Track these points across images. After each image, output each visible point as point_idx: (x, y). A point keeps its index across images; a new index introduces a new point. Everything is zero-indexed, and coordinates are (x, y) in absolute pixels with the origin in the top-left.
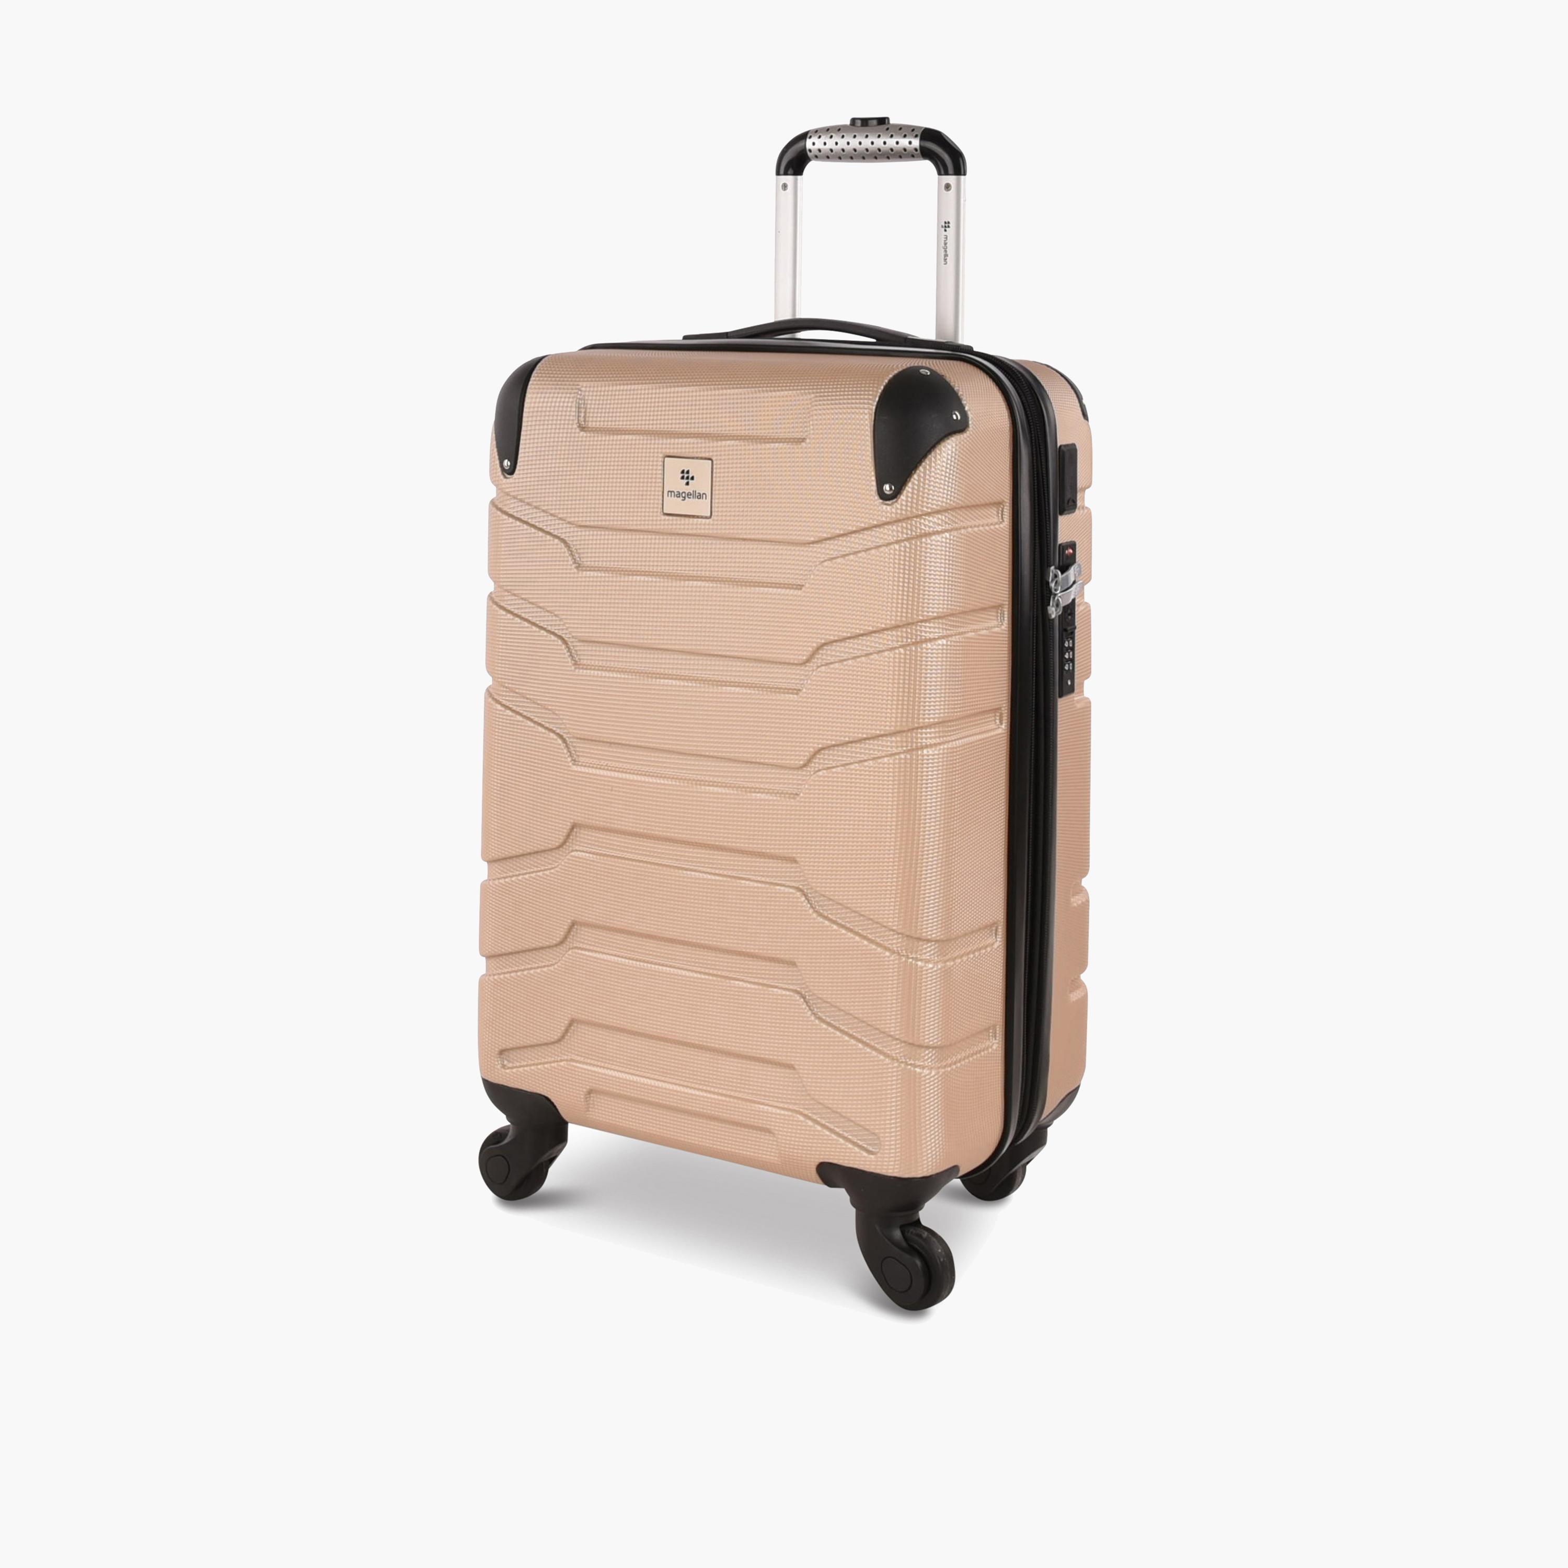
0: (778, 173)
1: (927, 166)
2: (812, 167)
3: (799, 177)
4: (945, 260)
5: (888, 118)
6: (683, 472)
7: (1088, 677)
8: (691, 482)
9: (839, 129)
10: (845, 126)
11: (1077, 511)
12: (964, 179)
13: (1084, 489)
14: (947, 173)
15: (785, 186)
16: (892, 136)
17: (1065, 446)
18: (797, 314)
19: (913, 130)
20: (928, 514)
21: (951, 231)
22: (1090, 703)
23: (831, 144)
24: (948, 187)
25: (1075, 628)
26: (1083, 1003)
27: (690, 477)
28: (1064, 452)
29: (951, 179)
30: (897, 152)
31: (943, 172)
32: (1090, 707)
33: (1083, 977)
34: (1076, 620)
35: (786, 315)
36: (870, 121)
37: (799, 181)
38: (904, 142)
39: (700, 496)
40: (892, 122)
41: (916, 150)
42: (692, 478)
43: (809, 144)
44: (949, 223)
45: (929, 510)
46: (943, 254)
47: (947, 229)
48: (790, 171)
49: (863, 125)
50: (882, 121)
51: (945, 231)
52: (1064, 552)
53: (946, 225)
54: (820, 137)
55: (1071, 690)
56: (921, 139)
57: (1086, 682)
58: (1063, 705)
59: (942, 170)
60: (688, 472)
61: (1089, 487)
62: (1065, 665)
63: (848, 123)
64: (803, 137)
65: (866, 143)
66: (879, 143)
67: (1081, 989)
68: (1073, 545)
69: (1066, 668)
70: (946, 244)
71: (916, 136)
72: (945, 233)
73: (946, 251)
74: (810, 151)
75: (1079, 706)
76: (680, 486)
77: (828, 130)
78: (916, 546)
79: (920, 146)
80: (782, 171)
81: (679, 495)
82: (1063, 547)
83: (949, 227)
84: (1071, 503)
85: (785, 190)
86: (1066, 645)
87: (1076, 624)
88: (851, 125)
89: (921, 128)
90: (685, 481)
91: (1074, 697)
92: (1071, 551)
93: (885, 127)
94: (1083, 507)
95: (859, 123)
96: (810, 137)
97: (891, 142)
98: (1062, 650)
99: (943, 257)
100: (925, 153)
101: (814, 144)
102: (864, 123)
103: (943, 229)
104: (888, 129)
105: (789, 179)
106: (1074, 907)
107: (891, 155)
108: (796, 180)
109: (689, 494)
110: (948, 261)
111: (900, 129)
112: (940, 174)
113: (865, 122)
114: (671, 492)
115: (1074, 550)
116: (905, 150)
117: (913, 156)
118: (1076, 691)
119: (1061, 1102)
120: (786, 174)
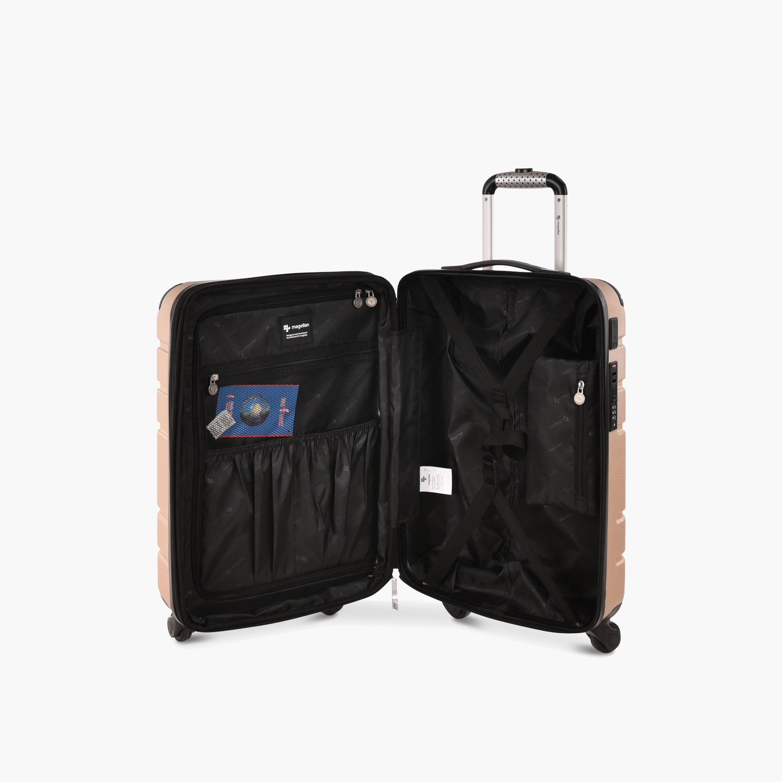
0: (483, 193)
1: (550, 190)
2: (498, 191)
3: (493, 195)
4: (558, 233)
5: (532, 169)
7: (625, 421)
9: (510, 174)
10: (513, 172)
11: (618, 347)
12: (566, 196)
13: (621, 337)
14: (559, 194)
15: (486, 199)
16: (533, 177)
17: (612, 318)
18: (493, 258)
19: (543, 174)
21: (561, 220)
22: (625, 432)
23: (506, 180)
24: (559, 200)
25: (617, 400)
26: (623, 566)
28: (611, 321)
29: (561, 197)
30: (536, 184)
31: (557, 193)
32: (625, 434)
33: (624, 554)
34: (618, 397)
35: (488, 259)
36: (524, 170)
37: (493, 197)
38: (539, 180)
40: (534, 170)
41: (544, 183)
43: (497, 180)
44: (560, 216)
46: (557, 230)
47: (559, 219)
48: (488, 193)
49: (520, 172)
50: (529, 170)
51: (558, 220)
52: (611, 366)
53: (559, 217)
54: (501, 177)
55: (616, 428)
56: (547, 178)
57: (623, 424)
58: (611, 435)
59: (556, 192)
61: (624, 336)
62: (612, 417)
63: (514, 171)
64: (494, 177)
65: (522, 180)
66: (528, 180)
67: (623, 559)
68: (616, 363)
69: (613, 418)
70: (558, 226)
71: (544, 177)
72: (558, 221)
73: (558, 229)
74: (497, 183)
75: (620, 434)
77: (505, 174)
79: (547, 182)
80: (485, 193)
82: (611, 365)
83: (560, 218)
84: (615, 344)
85: (486, 201)
86: (613, 408)
87: (618, 398)
88: (515, 172)
89: (546, 173)
91: (618, 431)
92: (615, 366)
93: (530, 173)
94: (622, 345)
95: (519, 171)
96: (497, 177)
97: (533, 180)
98: (611, 410)
99: (557, 232)
100: (549, 185)
101: (499, 180)
102: (520, 171)
103: (557, 219)
104: (532, 174)
105: (488, 196)
106: (618, 524)
107: (533, 185)
108: (491, 196)
110: (559, 233)
111: (537, 174)
112: (555, 194)
113: (522, 170)
115: (617, 365)
116: (539, 183)
117: (543, 186)
118: (618, 428)
119: (614, 610)
120: (487, 194)
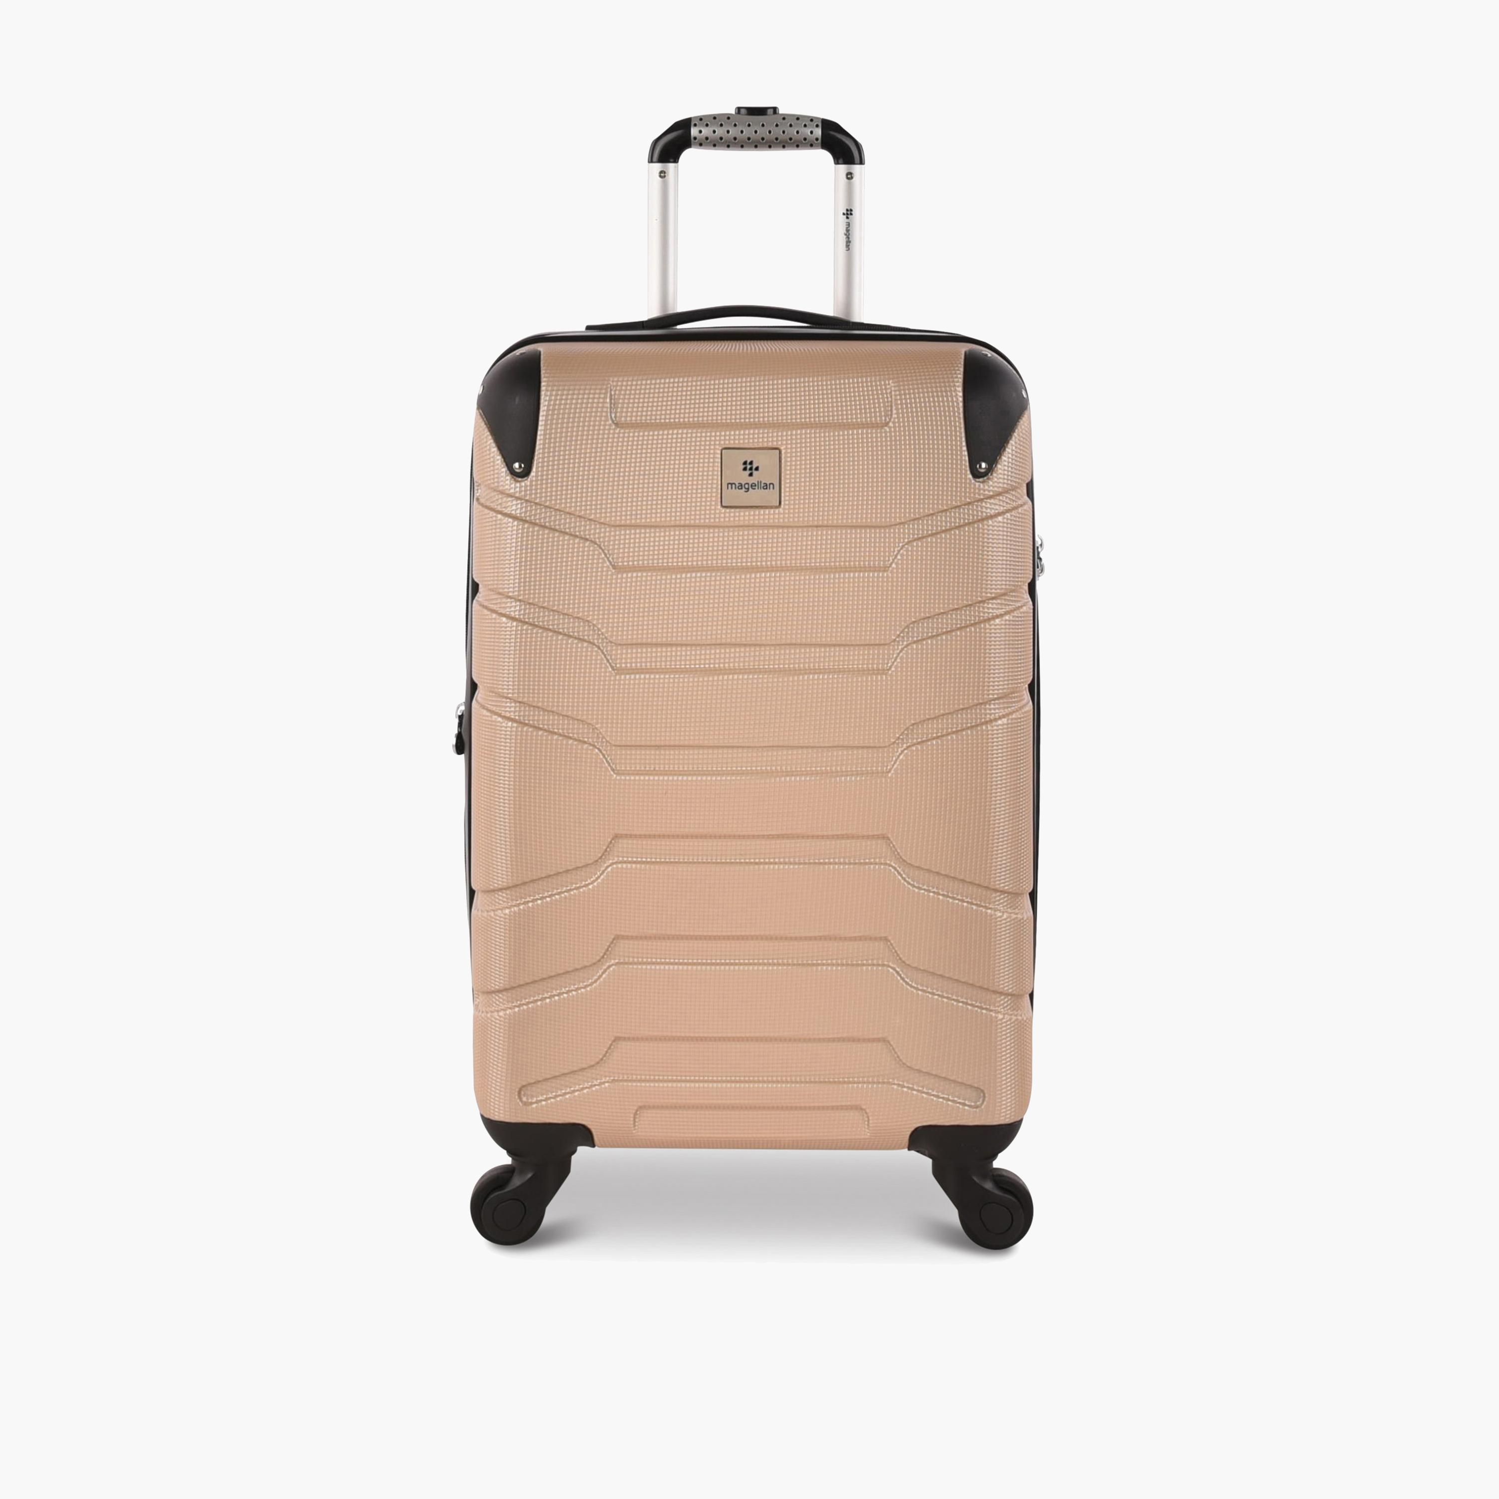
0: (651, 161)
5: (776, 108)
6: (745, 463)
8: (755, 473)
12: (862, 168)
14: (849, 163)
16: (791, 125)
19: (813, 121)
20: (990, 497)
21: (854, 219)
23: (721, 132)
24: (847, 175)
27: (754, 467)
29: (855, 168)
30: (796, 141)
31: (840, 162)
36: (756, 111)
37: (673, 169)
38: (805, 132)
39: (766, 486)
40: (779, 112)
41: (817, 139)
42: (757, 469)
43: (694, 130)
44: (853, 209)
45: (991, 493)
48: (665, 158)
49: (748, 114)
50: (769, 111)
56: (822, 130)
59: (838, 159)
60: (751, 463)
63: (733, 111)
65: (749, 131)
66: (777, 132)
71: (817, 126)
74: (693, 137)
76: (744, 477)
78: (978, 529)
79: (823, 136)
80: (656, 158)
81: (741, 486)
88: (737, 113)
89: (822, 119)
90: (748, 472)
93: (772, 116)
95: (745, 112)
97: (791, 132)
101: (700, 132)
102: (750, 112)
105: (663, 166)
108: (671, 167)
109: (753, 486)
114: (731, 484)
116: (806, 139)
120: (660, 161)
